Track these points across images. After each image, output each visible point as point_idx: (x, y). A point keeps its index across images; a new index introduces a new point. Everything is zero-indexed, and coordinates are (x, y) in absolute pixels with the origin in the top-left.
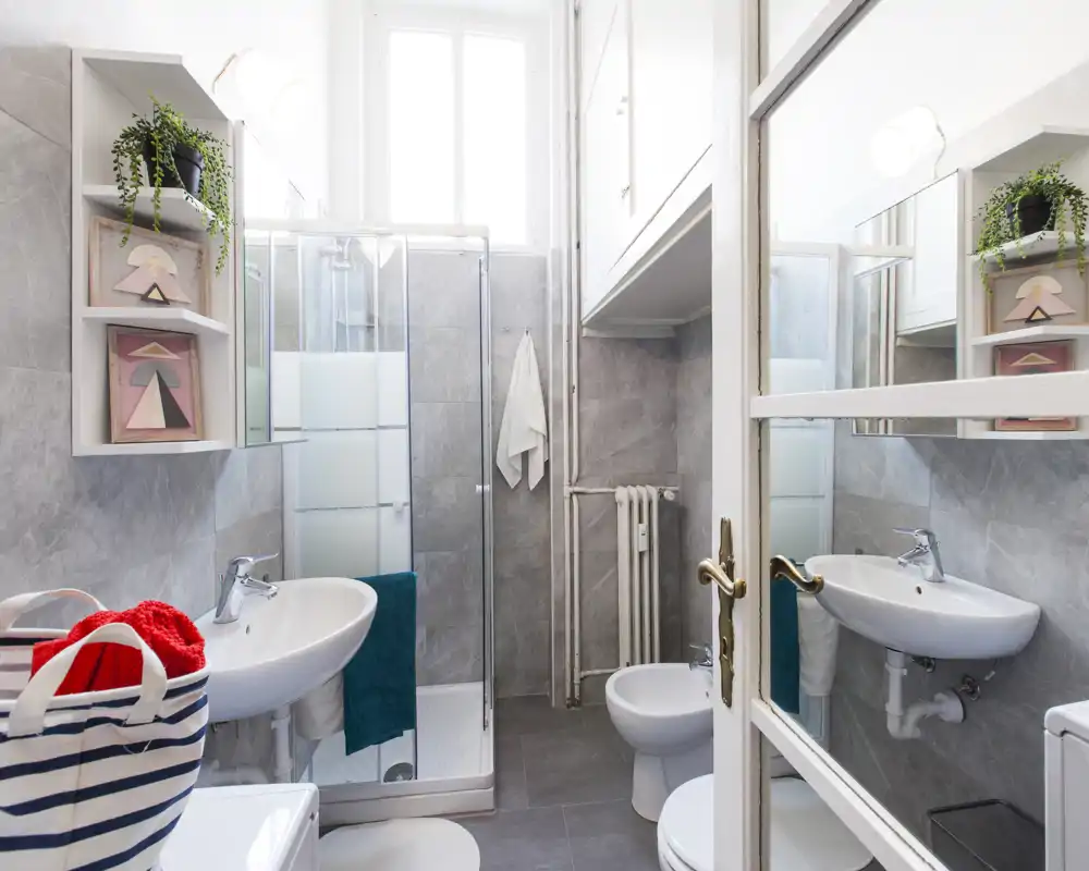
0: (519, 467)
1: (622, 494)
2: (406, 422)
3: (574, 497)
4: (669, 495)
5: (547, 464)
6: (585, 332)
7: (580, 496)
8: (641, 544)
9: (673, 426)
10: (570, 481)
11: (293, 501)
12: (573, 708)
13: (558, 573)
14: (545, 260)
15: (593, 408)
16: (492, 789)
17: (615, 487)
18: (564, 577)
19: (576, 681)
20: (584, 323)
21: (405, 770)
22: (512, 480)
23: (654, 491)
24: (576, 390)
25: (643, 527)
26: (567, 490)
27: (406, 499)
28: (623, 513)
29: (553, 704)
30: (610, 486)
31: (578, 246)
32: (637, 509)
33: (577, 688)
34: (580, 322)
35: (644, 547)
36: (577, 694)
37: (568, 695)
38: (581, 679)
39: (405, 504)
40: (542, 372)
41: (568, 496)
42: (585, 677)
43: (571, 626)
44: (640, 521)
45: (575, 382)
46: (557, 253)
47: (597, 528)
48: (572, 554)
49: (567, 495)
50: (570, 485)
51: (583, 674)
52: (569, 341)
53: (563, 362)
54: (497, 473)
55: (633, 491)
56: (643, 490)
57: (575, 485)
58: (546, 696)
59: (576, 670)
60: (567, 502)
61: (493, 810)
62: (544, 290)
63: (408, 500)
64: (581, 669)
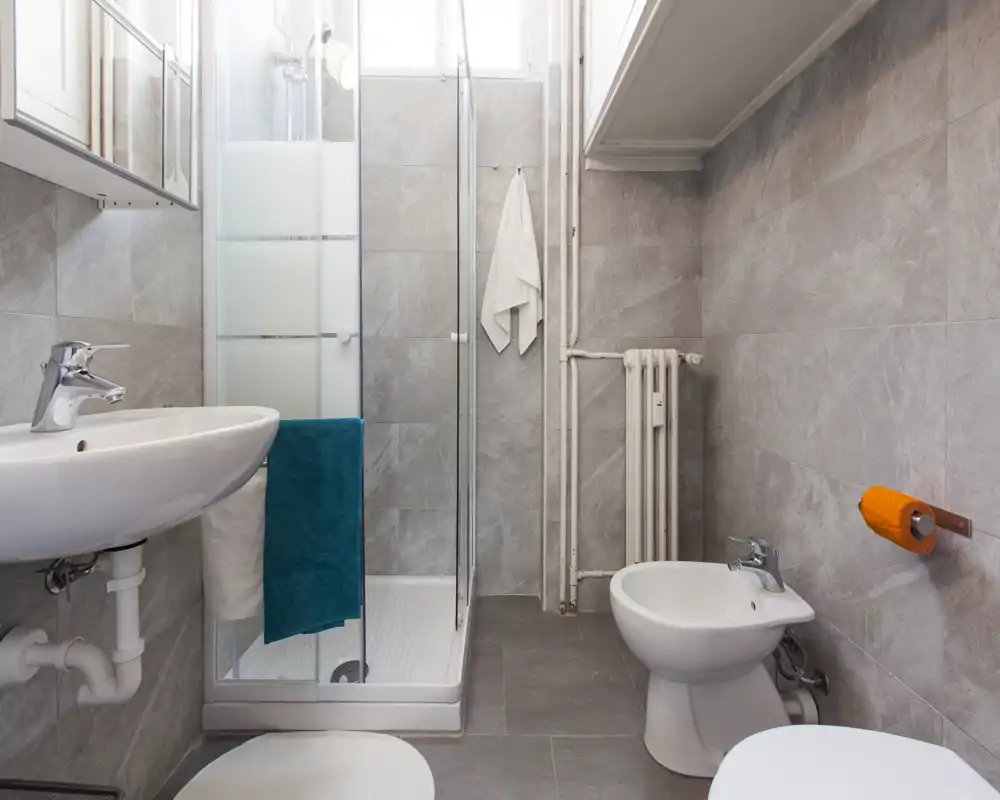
0: (507, 325)
1: (632, 357)
2: (355, 232)
3: (573, 361)
4: (693, 358)
5: (541, 324)
6: (588, 164)
7: (580, 361)
8: (656, 418)
9: (697, 278)
10: (568, 342)
11: (216, 322)
12: (568, 614)
13: (552, 453)
14: (542, 85)
15: (597, 255)
16: (458, 705)
17: (623, 351)
18: (560, 460)
19: (573, 581)
20: (587, 151)
21: (353, 671)
22: (500, 342)
23: (673, 354)
24: (576, 233)
25: (660, 396)
26: (564, 353)
27: (355, 329)
28: (633, 380)
29: (545, 609)
30: (616, 351)
31: (582, 61)
32: (651, 376)
33: (573, 591)
34: (582, 150)
35: (660, 421)
36: (573, 598)
37: (562, 597)
38: (579, 580)
39: (355, 336)
40: (537, 219)
41: (566, 359)
42: (583, 578)
43: (567, 516)
44: (655, 389)
45: (575, 224)
46: (555, 71)
47: (600, 402)
48: (569, 430)
49: (564, 358)
50: (568, 347)
51: (581, 574)
52: (569, 174)
53: (563, 201)
54: (482, 333)
55: (648, 353)
56: (660, 353)
57: (575, 347)
58: (536, 597)
59: (573, 569)
60: (564, 366)
61: (459, 731)
62: (540, 123)
63: (357, 331)
64: (579, 569)
